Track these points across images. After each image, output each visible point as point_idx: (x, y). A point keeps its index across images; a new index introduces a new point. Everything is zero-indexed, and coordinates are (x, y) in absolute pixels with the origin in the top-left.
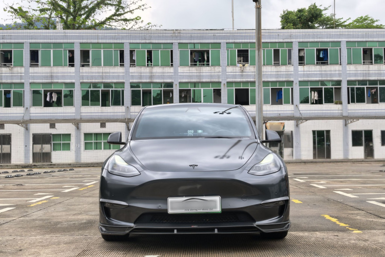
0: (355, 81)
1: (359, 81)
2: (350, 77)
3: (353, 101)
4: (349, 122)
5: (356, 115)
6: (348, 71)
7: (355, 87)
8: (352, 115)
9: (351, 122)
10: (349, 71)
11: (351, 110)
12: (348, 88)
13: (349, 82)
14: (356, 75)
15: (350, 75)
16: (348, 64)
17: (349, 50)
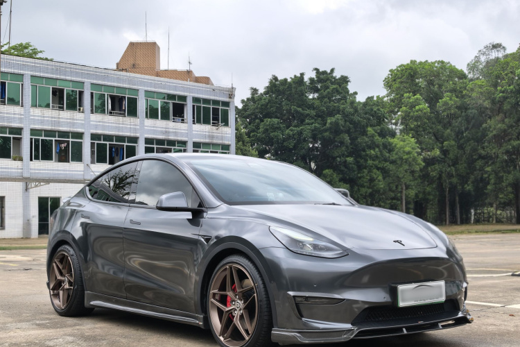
0: (41, 130)
1: (45, 131)
2: (35, 124)
3: (37, 158)
4: (33, 186)
5: (40, 176)
6: (32, 116)
7: (41, 138)
8: (34, 176)
9: (36, 186)
10: (34, 116)
11: (34, 169)
12: (31, 139)
13: (33, 132)
14: (42, 122)
15: (34, 121)
16: (32, 106)
17: (34, 87)
